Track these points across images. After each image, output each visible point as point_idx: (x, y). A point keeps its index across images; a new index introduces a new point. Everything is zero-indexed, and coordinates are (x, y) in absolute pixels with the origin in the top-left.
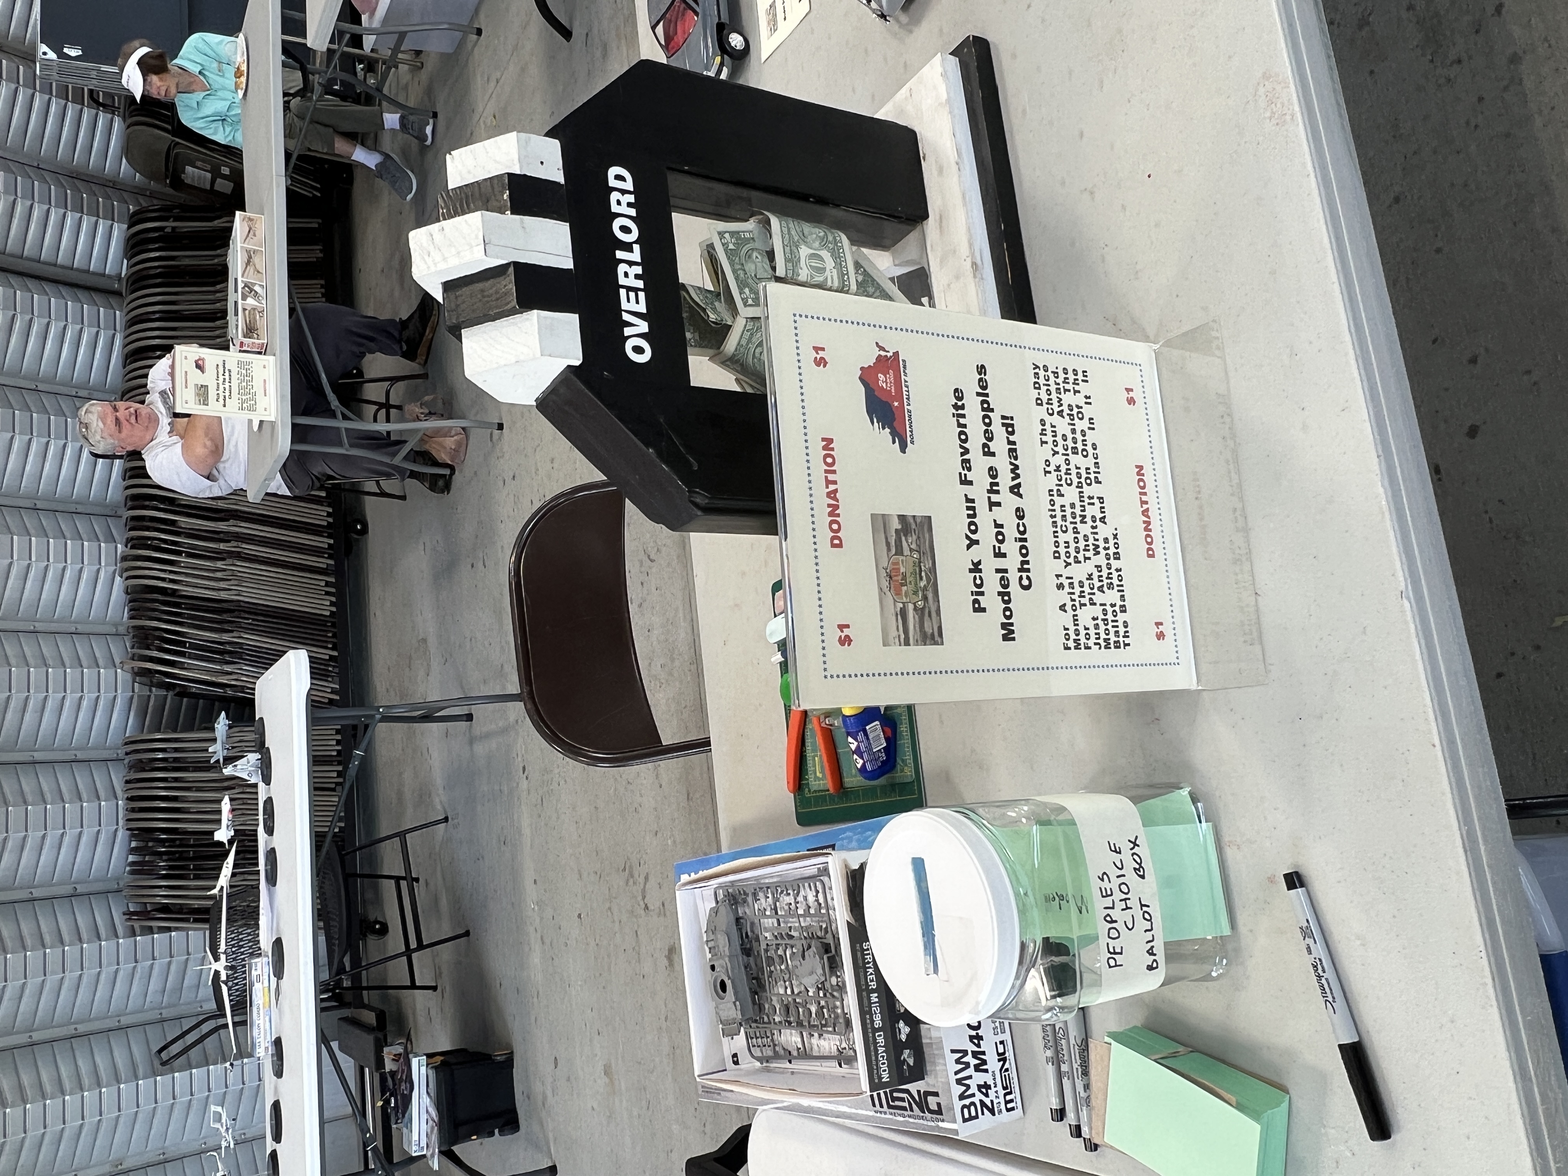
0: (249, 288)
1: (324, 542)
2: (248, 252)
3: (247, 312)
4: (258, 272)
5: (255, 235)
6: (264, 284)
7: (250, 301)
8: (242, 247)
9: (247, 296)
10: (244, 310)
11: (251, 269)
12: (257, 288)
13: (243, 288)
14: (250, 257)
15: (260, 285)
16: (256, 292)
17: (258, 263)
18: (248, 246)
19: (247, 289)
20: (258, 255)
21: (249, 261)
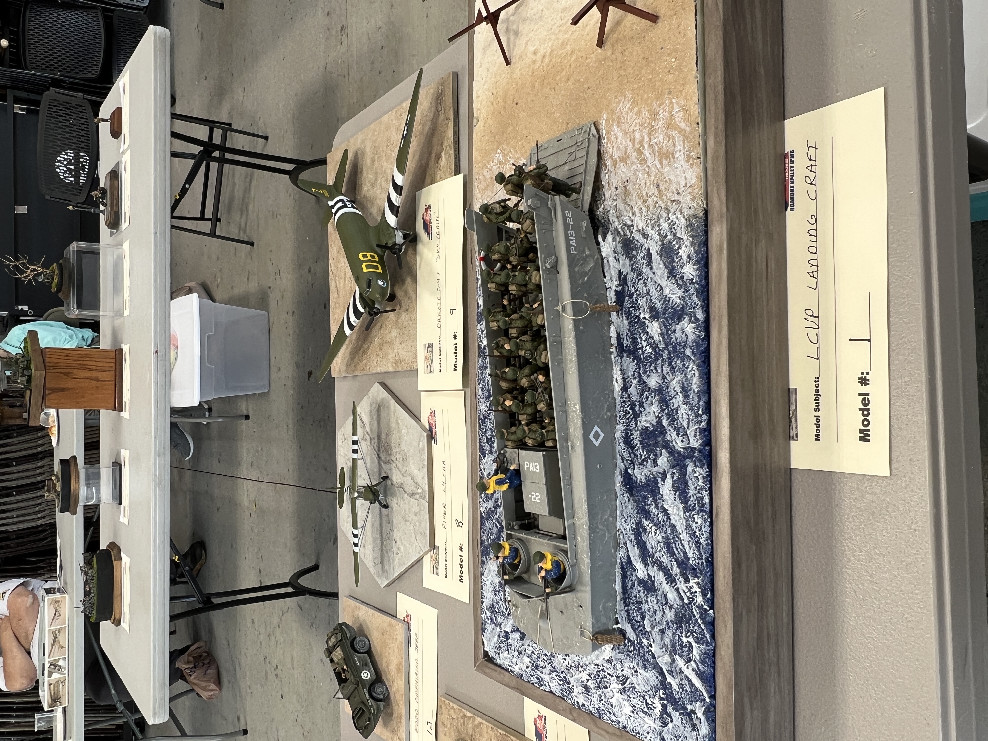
0: (54, 665)
2: (54, 633)
3: (52, 686)
4: (62, 647)
5: (60, 615)
6: (67, 656)
7: (55, 676)
9: (52, 673)
10: (50, 685)
11: (56, 647)
12: (61, 663)
13: (49, 666)
14: (56, 637)
15: (63, 659)
16: (60, 666)
17: (62, 639)
18: (54, 628)
19: (52, 667)
20: (61, 633)
21: (54, 642)
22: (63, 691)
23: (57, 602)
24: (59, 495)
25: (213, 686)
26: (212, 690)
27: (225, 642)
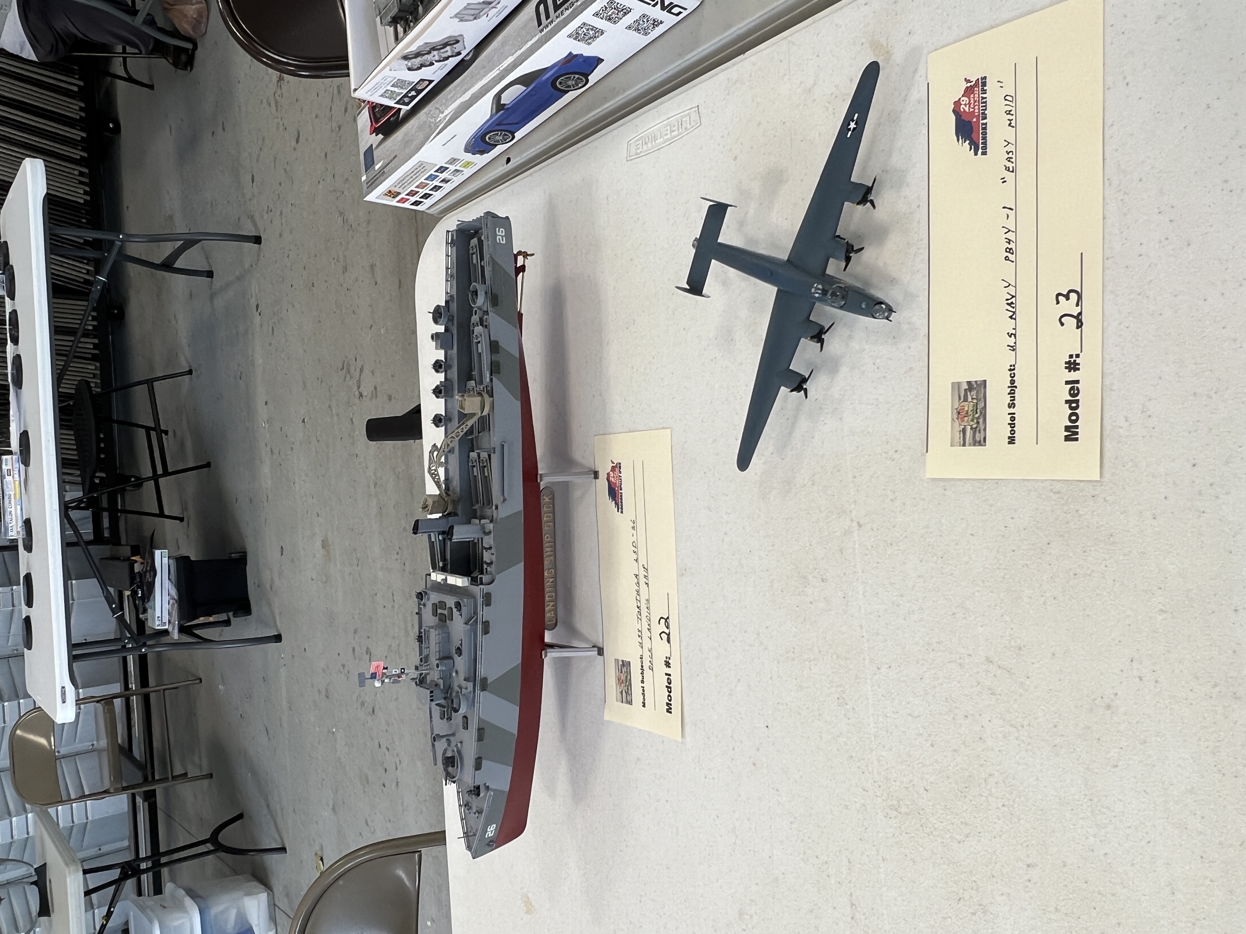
1: (77, 134)
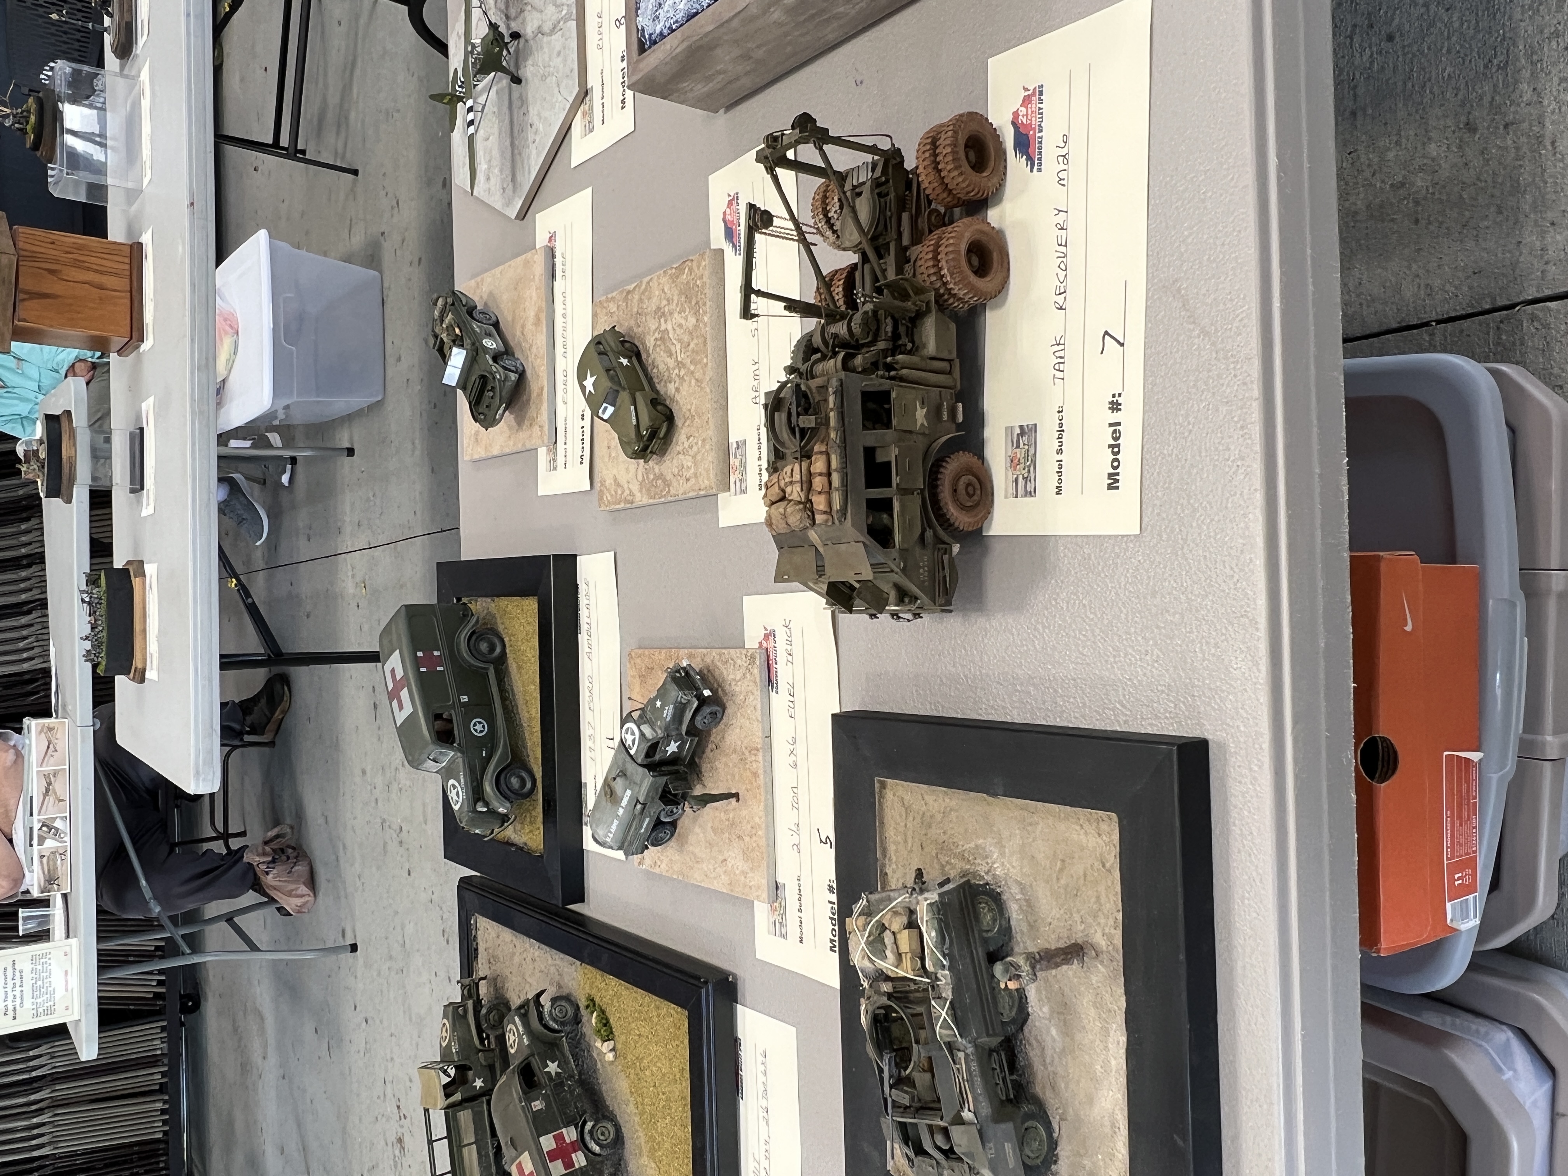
0: (47, 826)
2: (46, 776)
3: (45, 860)
4: (61, 800)
5: (56, 751)
6: (68, 814)
7: (50, 843)
8: (38, 772)
9: (46, 838)
10: (42, 857)
11: (51, 799)
12: (58, 824)
13: (40, 829)
14: (49, 784)
15: (62, 818)
16: (57, 829)
17: (60, 787)
18: (47, 769)
19: (44, 829)
20: (59, 776)
21: (47, 790)
22: (62, 868)
23: (50, 729)
24: (43, 467)
25: (303, 889)
26: (302, 896)
27: (321, 821)
